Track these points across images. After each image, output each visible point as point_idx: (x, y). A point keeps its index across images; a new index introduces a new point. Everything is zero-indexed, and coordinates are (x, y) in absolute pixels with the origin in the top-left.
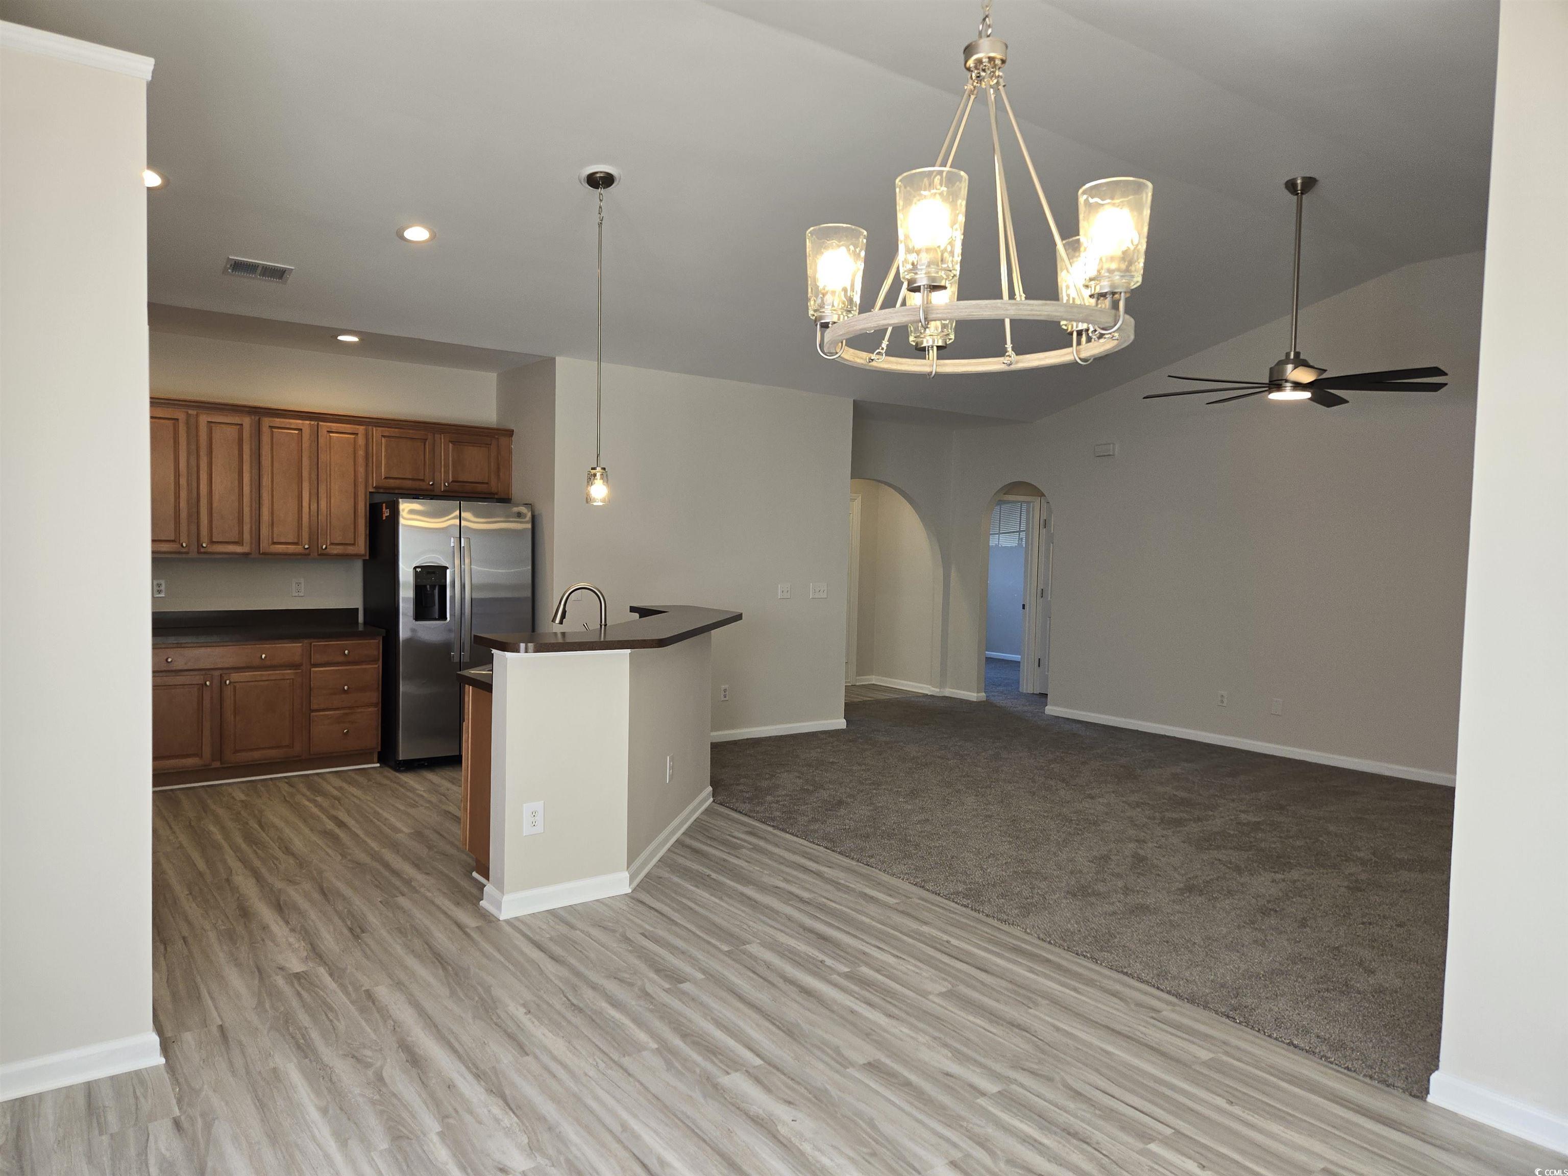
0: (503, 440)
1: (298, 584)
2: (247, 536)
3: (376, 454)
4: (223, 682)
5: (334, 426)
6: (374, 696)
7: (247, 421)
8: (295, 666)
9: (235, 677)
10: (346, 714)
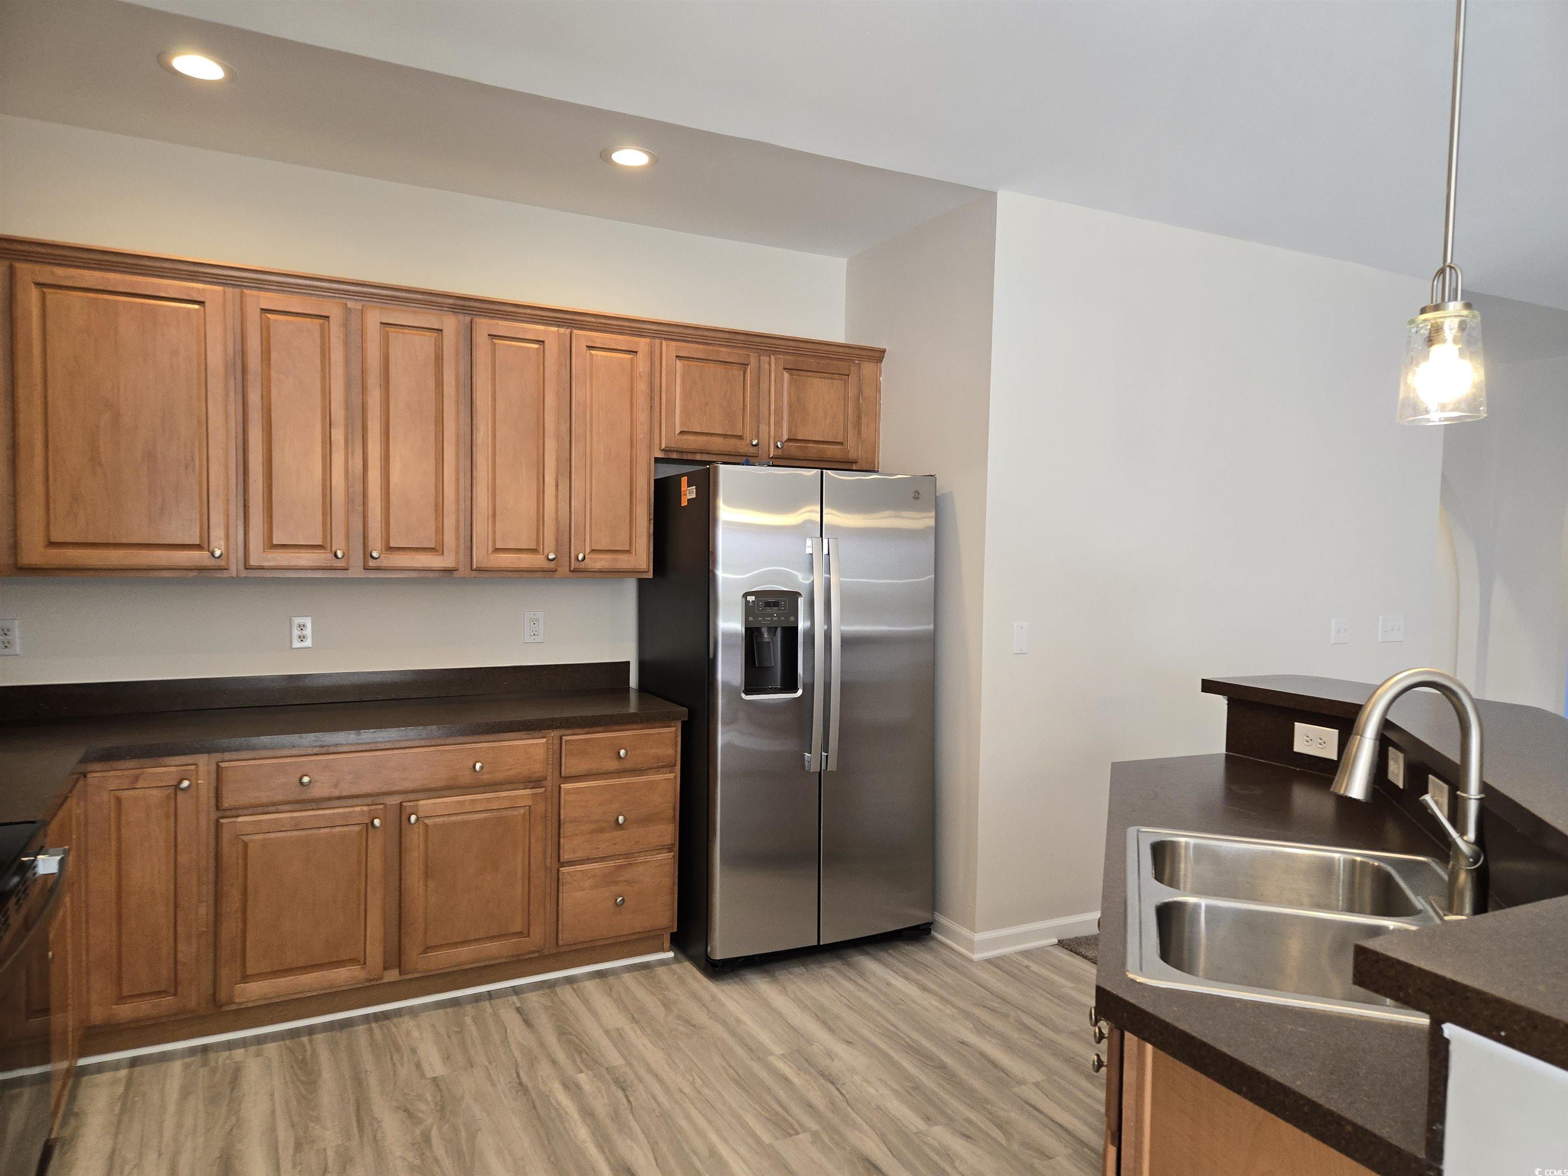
0: (867, 368)
1: (535, 621)
2: (449, 538)
3: (667, 390)
4: (404, 817)
5: (600, 338)
6: (668, 832)
7: (450, 324)
8: (534, 782)
9: (426, 805)
10: (619, 868)
